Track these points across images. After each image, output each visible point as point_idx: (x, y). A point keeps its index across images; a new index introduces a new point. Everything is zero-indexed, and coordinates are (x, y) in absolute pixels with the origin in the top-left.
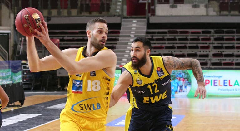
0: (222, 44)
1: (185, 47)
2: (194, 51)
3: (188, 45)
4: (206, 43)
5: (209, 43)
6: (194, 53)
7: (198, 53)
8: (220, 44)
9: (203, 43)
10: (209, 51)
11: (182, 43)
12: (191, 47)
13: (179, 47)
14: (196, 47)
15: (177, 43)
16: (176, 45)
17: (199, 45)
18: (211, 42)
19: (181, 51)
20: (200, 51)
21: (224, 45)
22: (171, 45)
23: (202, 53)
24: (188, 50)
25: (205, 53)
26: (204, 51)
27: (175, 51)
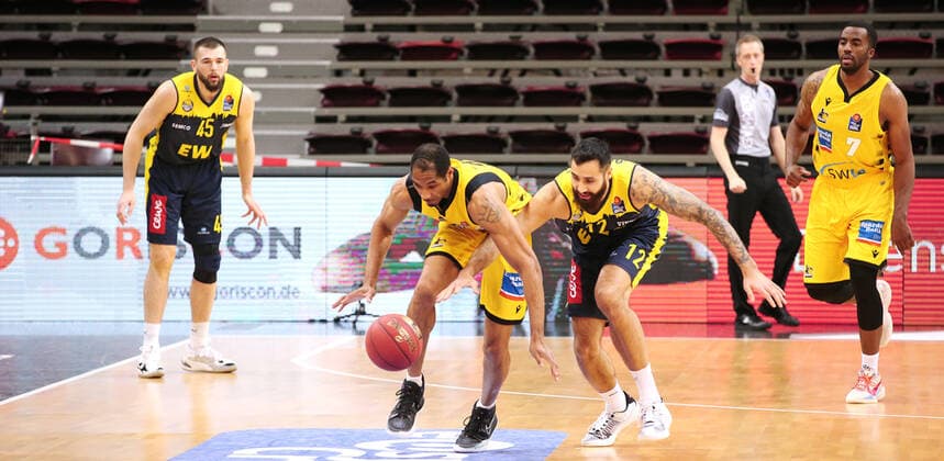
0: (792, 26)
1: (579, 50)
2: (633, 70)
3: (595, 38)
4: (703, 27)
5: (721, 27)
6: (630, 79)
7: (656, 82)
8: (782, 27)
9: (686, 27)
10: (720, 73)
11: (565, 27)
12: (611, 50)
13: (544, 50)
14: (646, 50)
15: (535, 27)
16: (529, 38)
17: (663, 37)
18: (731, 18)
19: (557, 73)
20: (668, 72)
21: (805, 36)
22: (504, 37)
23: (677, 81)
24: (595, 64)
25: (694, 82)
26: (686, 73)
27: (523, 72)
